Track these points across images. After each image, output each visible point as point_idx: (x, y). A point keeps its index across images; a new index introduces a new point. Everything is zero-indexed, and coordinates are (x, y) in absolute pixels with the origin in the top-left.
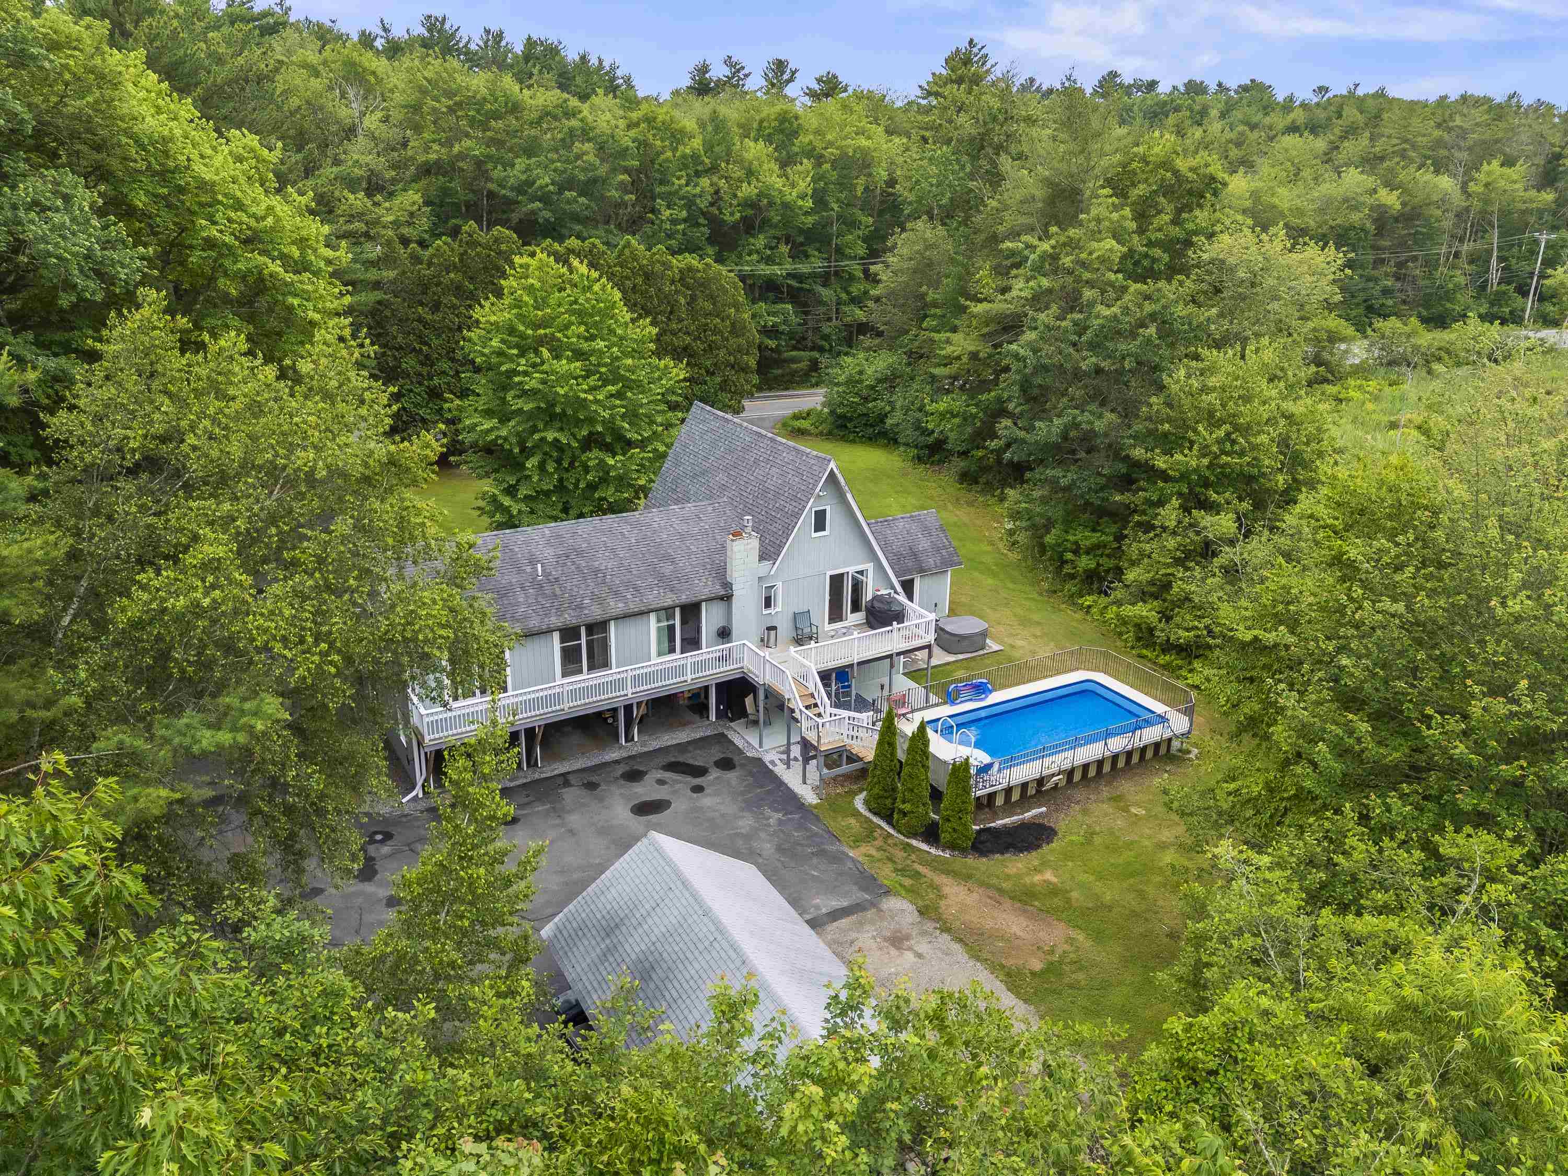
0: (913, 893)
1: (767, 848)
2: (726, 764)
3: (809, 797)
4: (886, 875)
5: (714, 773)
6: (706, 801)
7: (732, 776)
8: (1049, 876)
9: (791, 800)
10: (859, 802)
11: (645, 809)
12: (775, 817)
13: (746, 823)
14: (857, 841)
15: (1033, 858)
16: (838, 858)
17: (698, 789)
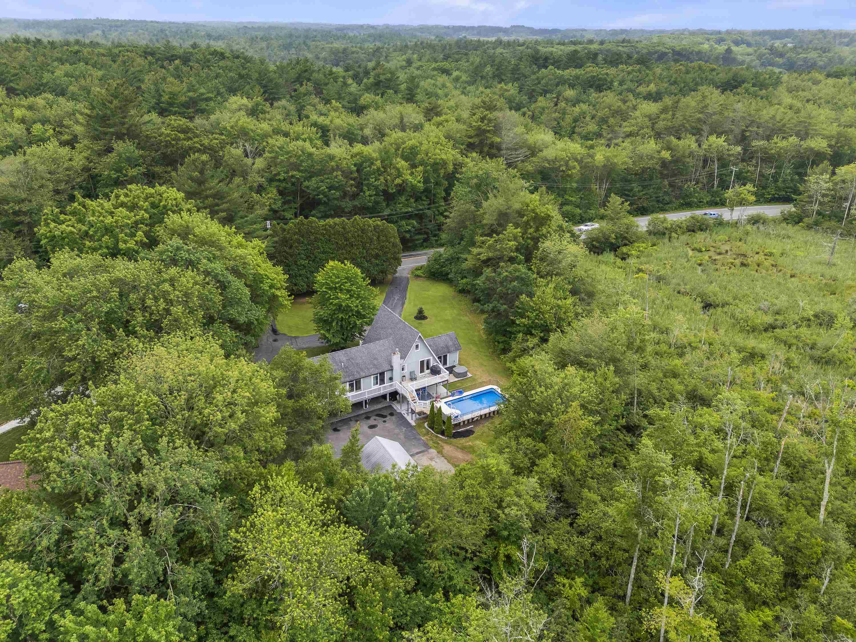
0: (436, 448)
1: (402, 437)
2: (392, 414)
3: (413, 424)
4: (431, 443)
5: (389, 417)
6: (387, 425)
7: (393, 418)
8: (470, 443)
9: (408, 424)
10: (426, 425)
11: (372, 427)
12: (404, 429)
13: (397, 431)
14: (424, 435)
15: (467, 439)
16: (420, 439)
17: (385, 421)
